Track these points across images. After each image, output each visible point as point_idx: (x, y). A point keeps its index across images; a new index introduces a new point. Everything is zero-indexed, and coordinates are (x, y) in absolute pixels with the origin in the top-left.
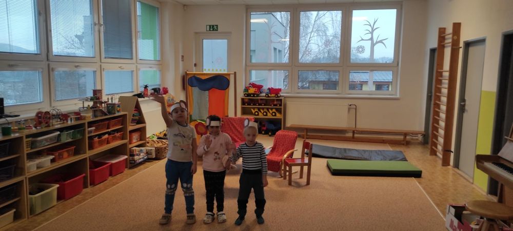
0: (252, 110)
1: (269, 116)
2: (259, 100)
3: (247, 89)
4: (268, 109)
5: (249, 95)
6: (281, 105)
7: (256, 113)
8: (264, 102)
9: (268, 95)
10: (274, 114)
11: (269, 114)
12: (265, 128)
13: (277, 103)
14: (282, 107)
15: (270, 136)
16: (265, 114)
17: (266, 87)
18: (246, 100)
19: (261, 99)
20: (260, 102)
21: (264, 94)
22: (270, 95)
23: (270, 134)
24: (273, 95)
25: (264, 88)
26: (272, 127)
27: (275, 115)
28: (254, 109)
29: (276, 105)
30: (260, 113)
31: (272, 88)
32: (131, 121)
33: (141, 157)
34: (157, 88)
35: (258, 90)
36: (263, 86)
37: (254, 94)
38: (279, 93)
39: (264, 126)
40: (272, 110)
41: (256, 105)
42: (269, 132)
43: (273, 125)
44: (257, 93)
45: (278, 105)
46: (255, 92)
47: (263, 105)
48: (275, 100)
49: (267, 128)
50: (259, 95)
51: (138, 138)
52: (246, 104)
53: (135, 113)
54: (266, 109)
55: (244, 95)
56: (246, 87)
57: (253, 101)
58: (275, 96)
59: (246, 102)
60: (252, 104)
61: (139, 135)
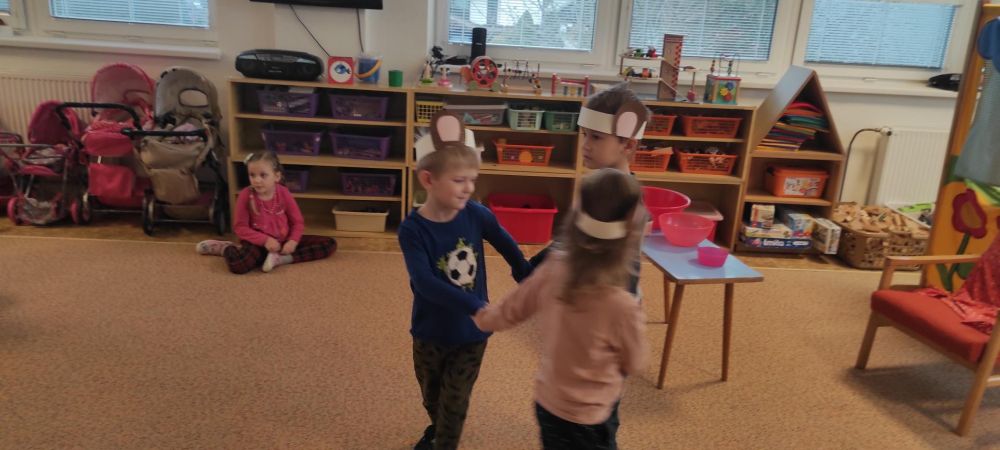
32: (771, 132)
33: (772, 235)
51: (809, 187)
53: (799, 115)
61: (819, 180)
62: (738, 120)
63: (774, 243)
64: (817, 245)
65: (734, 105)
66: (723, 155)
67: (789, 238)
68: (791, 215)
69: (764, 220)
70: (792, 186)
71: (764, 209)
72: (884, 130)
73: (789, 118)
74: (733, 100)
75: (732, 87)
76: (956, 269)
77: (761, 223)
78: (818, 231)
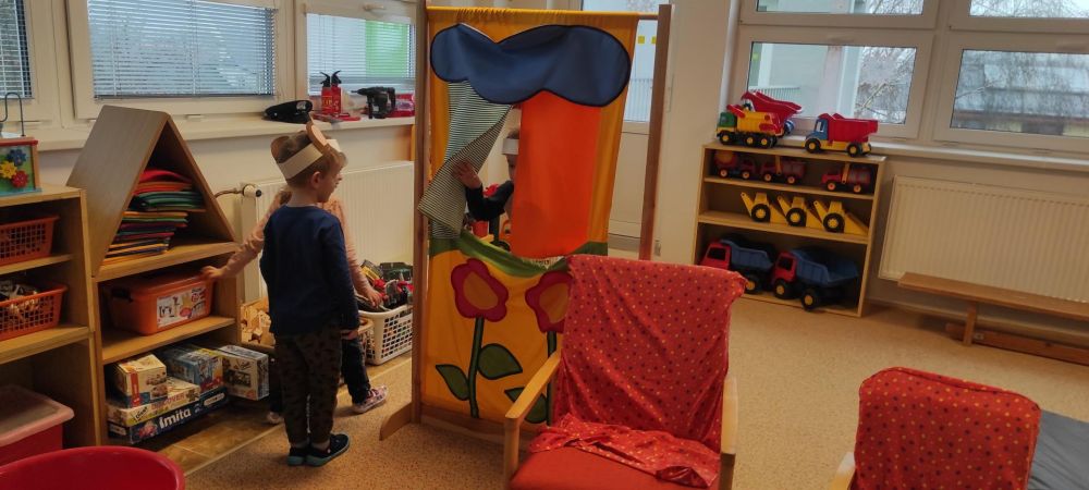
0: (746, 199)
1: (814, 229)
2: (778, 161)
3: (733, 114)
4: (810, 201)
5: (736, 138)
6: (868, 189)
7: (761, 214)
8: (797, 170)
9: (817, 143)
10: (833, 223)
11: (811, 220)
12: (788, 275)
13: (853, 178)
14: (875, 198)
15: (808, 308)
16: (795, 218)
17: (810, 111)
18: (726, 159)
19: (785, 159)
20: (779, 170)
21: (802, 139)
22: (824, 145)
23: (809, 300)
24: (836, 145)
25: (803, 114)
26: (822, 275)
27: (840, 229)
28: (752, 193)
29: (848, 188)
30: (774, 212)
31: (836, 115)
32: (118, 232)
33: (170, 406)
34: (382, 89)
35: (775, 121)
36: (799, 108)
37: (757, 134)
38: (866, 140)
39: (787, 264)
40: (827, 205)
41: (762, 180)
42: (807, 294)
43: (825, 268)
44: (773, 132)
45: (858, 189)
46: (763, 126)
47: (791, 181)
48: (847, 166)
49: (798, 274)
50: (779, 142)
51: (193, 304)
52: (724, 174)
53: (157, 192)
54: (802, 200)
55: (718, 135)
56: (729, 107)
57: (751, 164)
58: (848, 151)
59: (721, 163)
60: (746, 175)
61: (204, 288)
62: (49, 221)
63: (176, 418)
64: (235, 391)
65: (38, 194)
66: (35, 293)
67: (197, 399)
68: (181, 358)
69: (151, 387)
70: (167, 311)
71: (146, 368)
72: (249, 189)
73: (143, 200)
74: (31, 183)
75: (22, 157)
76: (478, 368)
77: (148, 393)
78: (232, 368)
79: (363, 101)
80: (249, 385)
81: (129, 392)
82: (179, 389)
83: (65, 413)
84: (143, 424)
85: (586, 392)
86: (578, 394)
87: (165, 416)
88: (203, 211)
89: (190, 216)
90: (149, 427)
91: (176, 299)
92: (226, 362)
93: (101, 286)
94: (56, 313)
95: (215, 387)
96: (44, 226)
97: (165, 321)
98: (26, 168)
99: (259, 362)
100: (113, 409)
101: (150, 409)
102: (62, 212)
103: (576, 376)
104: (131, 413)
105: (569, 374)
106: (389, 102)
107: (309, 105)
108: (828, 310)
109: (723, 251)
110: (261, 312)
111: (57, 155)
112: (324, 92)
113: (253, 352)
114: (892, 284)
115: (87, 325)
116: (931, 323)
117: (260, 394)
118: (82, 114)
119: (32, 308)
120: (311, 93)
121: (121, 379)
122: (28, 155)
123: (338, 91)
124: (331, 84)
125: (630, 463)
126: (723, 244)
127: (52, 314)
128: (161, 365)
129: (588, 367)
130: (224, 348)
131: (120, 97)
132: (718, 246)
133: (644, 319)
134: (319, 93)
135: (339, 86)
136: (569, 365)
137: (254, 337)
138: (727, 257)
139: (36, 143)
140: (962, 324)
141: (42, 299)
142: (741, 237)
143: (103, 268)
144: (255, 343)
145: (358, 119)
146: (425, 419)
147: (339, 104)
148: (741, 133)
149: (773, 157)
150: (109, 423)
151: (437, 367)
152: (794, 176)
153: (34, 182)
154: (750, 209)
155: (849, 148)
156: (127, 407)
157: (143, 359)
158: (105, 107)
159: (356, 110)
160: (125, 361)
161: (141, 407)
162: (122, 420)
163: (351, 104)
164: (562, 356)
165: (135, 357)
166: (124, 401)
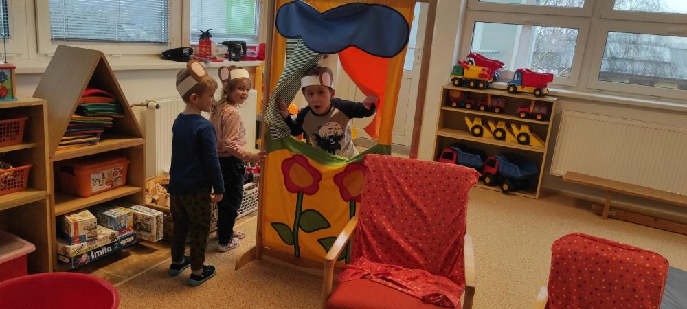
0: (468, 121)
1: (510, 142)
2: (489, 98)
3: (461, 67)
4: (508, 124)
5: (463, 82)
6: (546, 117)
7: (477, 131)
8: (501, 104)
9: (515, 88)
10: (523, 139)
11: (508, 135)
12: (493, 171)
13: (536, 110)
14: (550, 123)
15: (505, 192)
16: (499, 134)
17: (511, 66)
18: (456, 95)
19: (494, 97)
20: (489, 103)
21: (505, 85)
22: (519, 89)
23: (505, 187)
24: (527, 89)
25: (506, 68)
26: (516, 172)
27: (527, 142)
28: (472, 118)
29: (533, 116)
30: (485, 130)
31: (527, 70)
32: (68, 128)
33: (98, 244)
34: (238, 42)
35: (488, 72)
36: (503, 64)
37: (477, 80)
38: (546, 86)
39: (492, 164)
40: (519, 127)
41: (479, 110)
42: (504, 183)
43: (517, 167)
44: (487, 79)
45: (539, 117)
46: (481, 75)
47: (497, 110)
48: (533, 102)
49: (500, 170)
50: (490, 85)
51: (114, 178)
52: (454, 105)
53: (93, 103)
54: (504, 123)
55: (452, 80)
56: (459, 62)
57: (472, 100)
58: (534, 93)
59: (453, 98)
60: (468, 106)
61: (121, 168)
62: (22, 120)
63: (102, 252)
64: (141, 235)
65: (14, 102)
66: (11, 167)
67: (116, 240)
68: (106, 213)
69: (87, 232)
70: (97, 181)
71: (84, 219)
72: (151, 104)
73: (84, 108)
74: (10, 94)
75: (5, 77)
76: (299, 225)
77: (84, 236)
78: (139, 220)
79: (225, 49)
80: (150, 232)
81: (72, 235)
82: (104, 233)
83: (29, 248)
84: (81, 256)
85: (374, 243)
86: (368, 244)
87: (95, 250)
88: (123, 117)
89: (115, 120)
90: (84, 258)
91: (103, 174)
92: (135, 217)
93: (55, 163)
94: (25, 180)
95: (128, 233)
96: (18, 123)
97: (96, 188)
98: (7, 84)
99: (157, 217)
100: (61, 245)
101: (86, 246)
102: (31, 114)
103: (368, 233)
104: (73, 248)
105: (363, 231)
106: (242, 51)
107: (191, 51)
108: (517, 193)
109: (453, 154)
110: (158, 184)
111: (27, 77)
112: (200, 43)
113: (153, 211)
114: (559, 178)
115: (45, 189)
116: (582, 204)
117: (157, 238)
118: (42, 50)
119: (9, 177)
120: (192, 43)
121: (67, 226)
122: (9, 76)
123: (209, 43)
124: (205, 37)
125: (405, 290)
126: (453, 150)
127: (22, 182)
128: (94, 217)
129: (375, 227)
130: (134, 207)
131: (68, 40)
132: (450, 151)
133: (412, 197)
134: (197, 43)
135: (210, 38)
136: (364, 226)
137: (153, 201)
138: (455, 158)
139: (14, 68)
140: (602, 205)
141: (16, 172)
142: (463, 145)
143: (57, 153)
144: (154, 204)
145: (222, 61)
146: (265, 257)
147: (210, 51)
148: (466, 79)
149: (486, 95)
150: (58, 254)
151: (272, 224)
152: (499, 108)
153: (12, 94)
154: (470, 128)
155: (535, 91)
156: (70, 245)
157: (81, 213)
158: (60, 47)
159: (220, 55)
160: (69, 214)
161: (80, 244)
162: (67, 253)
163: (218, 51)
164: (359, 220)
165: (76, 212)
166: (69, 240)
